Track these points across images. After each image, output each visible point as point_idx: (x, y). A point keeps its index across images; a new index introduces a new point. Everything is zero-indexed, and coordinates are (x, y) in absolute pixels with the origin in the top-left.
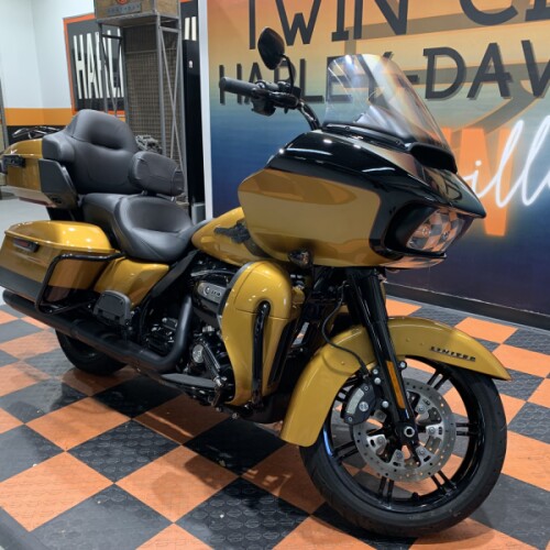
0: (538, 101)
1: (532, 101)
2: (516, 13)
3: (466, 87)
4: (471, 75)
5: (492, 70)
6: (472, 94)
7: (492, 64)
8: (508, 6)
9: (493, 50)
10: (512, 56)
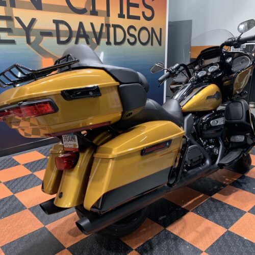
0: (98, 46)
1: (97, 46)
2: (87, 11)
3: (74, 39)
4: (75, 34)
5: (82, 33)
6: (77, 42)
7: (82, 30)
8: (84, 7)
9: (81, 25)
10: (88, 28)
